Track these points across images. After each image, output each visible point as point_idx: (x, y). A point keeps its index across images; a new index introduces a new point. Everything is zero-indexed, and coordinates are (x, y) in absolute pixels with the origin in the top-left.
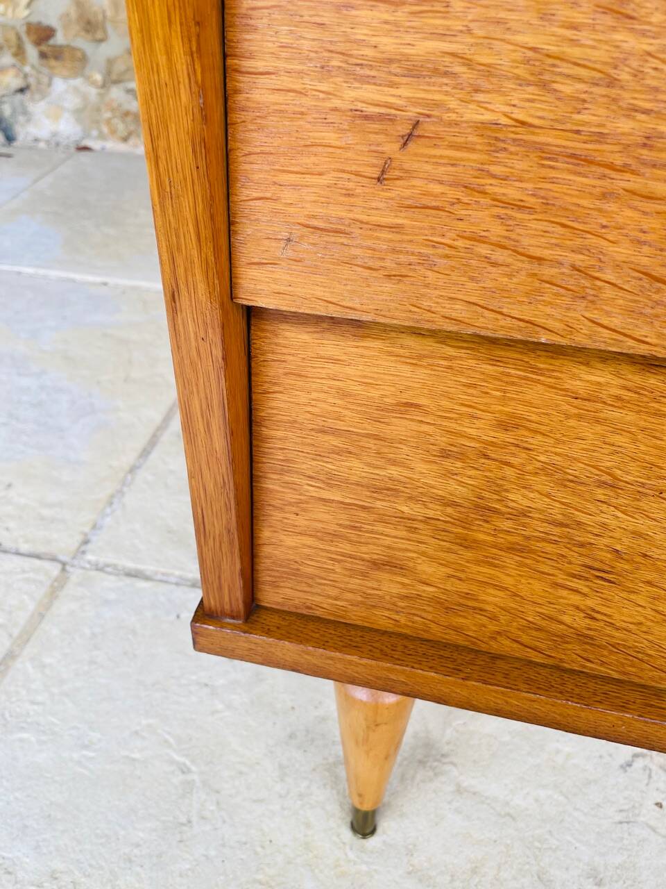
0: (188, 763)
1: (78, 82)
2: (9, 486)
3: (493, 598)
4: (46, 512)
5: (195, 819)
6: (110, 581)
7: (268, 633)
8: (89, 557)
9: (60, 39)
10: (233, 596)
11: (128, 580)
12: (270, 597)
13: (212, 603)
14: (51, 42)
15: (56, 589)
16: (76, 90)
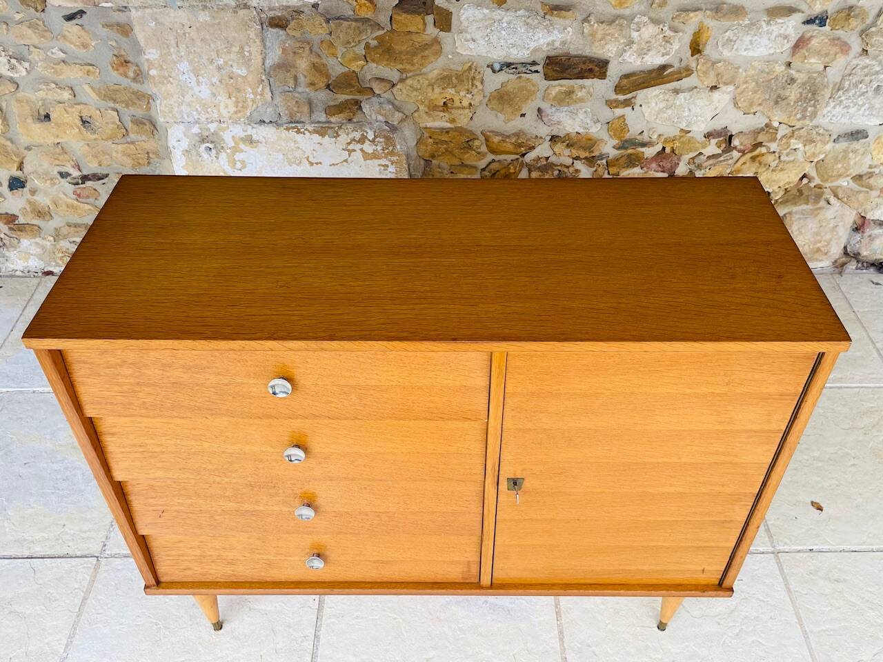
0: (158, 621)
1: (38, 240)
2: (64, 525)
3: (212, 571)
4: (84, 535)
5: (162, 638)
6: (118, 561)
7: (163, 588)
8: (107, 552)
9: (21, 220)
10: (153, 582)
11: (125, 559)
12: (162, 579)
13: (148, 584)
14: (16, 222)
15: (96, 568)
16: (37, 243)
